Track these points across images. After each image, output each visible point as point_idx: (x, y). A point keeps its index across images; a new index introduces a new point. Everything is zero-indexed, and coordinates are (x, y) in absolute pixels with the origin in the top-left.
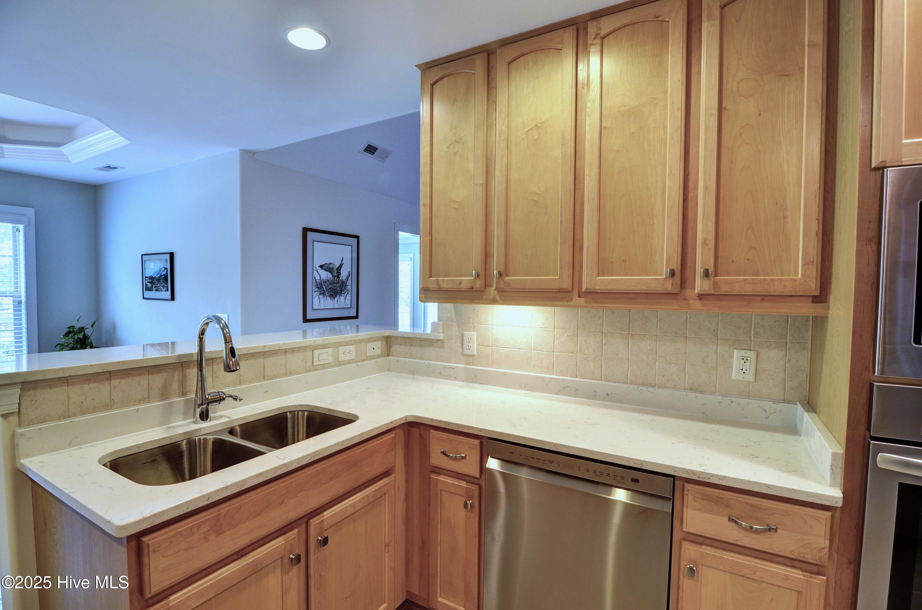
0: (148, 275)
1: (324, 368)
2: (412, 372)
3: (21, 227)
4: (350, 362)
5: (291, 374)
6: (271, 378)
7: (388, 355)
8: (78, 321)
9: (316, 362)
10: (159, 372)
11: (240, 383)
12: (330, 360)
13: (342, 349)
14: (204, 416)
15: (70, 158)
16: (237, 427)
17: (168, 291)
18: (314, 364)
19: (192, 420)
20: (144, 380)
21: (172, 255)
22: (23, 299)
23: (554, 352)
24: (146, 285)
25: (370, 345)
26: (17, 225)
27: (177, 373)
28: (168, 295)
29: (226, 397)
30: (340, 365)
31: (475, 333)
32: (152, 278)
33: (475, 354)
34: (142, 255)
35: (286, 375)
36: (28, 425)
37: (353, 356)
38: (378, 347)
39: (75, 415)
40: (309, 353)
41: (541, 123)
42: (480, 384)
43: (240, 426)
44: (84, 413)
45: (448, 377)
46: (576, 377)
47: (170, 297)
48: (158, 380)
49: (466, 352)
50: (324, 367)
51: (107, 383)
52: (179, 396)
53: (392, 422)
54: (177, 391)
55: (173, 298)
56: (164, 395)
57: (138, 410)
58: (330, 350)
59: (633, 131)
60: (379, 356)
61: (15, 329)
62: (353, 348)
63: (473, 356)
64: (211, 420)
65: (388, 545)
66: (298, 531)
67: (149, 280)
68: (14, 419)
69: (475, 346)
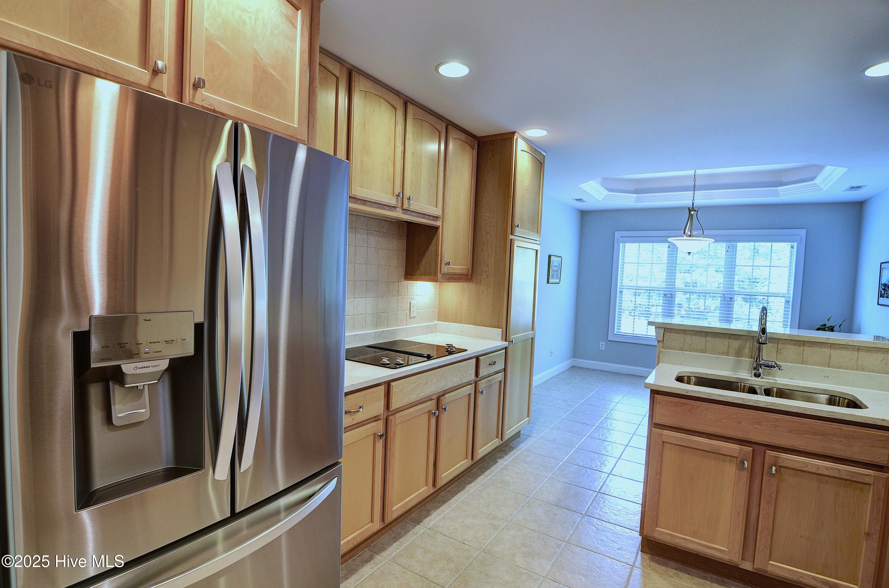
0: (883, 283)
3: (795, 244)
6: (838, 368)
10: (736, 339)
11: (802, 364)
14: (757, 375)
16: (775, 389)
19: (750, 375)
20: (726, 341)
22: (791, 299)
24: (881, 292)
26: (793, 243)
27: (749, 343)
29: (777, 366)
32: (885, 285)
34: (881, 264)
35: (857, 370)
36: (666, 349)
39: (686, 350)
43: (778, 389)
44: (691, 351)
48: (736, 344)
51: (704, 338)
52: (749, 358)
54: (747, 354)
56: (738, 354)
57: (718, 358)
64: (762, 378)
65: (868, 534)
66: (753, 450)
67: (884, 288)
68: (661, 344)
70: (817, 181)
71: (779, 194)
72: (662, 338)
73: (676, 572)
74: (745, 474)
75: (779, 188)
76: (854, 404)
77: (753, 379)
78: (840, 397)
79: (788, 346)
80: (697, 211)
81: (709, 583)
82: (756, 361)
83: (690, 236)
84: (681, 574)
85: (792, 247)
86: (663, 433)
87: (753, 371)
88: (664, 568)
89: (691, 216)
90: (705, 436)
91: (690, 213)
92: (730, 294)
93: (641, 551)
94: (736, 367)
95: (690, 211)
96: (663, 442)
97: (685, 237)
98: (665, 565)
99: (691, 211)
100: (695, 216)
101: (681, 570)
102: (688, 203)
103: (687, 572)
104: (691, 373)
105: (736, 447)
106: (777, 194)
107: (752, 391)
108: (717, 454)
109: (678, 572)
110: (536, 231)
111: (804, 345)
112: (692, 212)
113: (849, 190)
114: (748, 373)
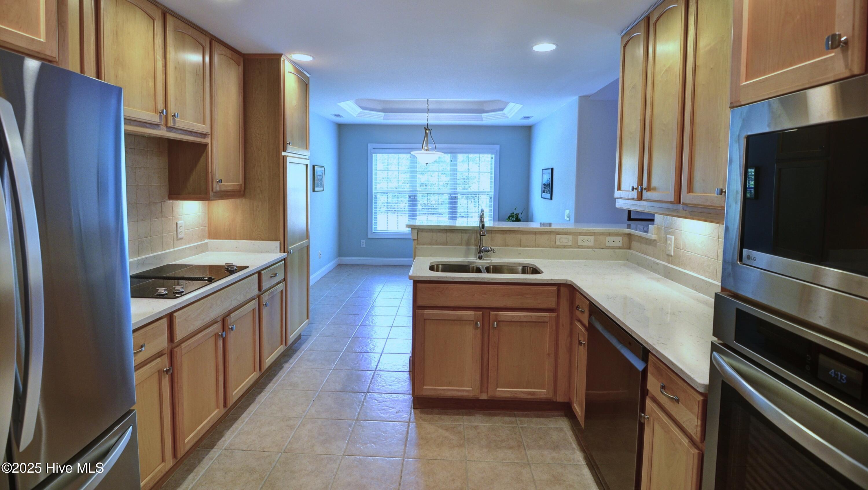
0: (543, 183)
1: (565, 248)
2: (639, 264)
3: (494, 156)
4: (588, 247)
5: (539, 247)
6: (525, 247)
7: (630, 248)
9: (558, 243)
10: (466, 233)
11: (506, 246)
12: (570, 243)
13: (581, 237)
14: (480, 258)
15: (508, 115)
16: (492, 267)
17: (549, 193)
18: (557, 244)
19: (476, 258)
20: (460, 235)
21: (552, 170)
22: (493, 196)
23: (717, 260)
24: (543, 189)
25: (610, 239)
26: (492, 155)
27: (474, 235)
28: (548, 196)
29: (492, 250)
30: (579, 247)
31: (673, 237)
32: (545, 185)
33: (673, 255)
34: (542, 170)
35: (535, 247)
36: (419, 245)
37: (591, 244)
38: (618, 241)
39: (434, 245)
40: (553, 237)
41: (668, 68)
42: (671, 280)
43: (494, 266)
44: (437, 245)
45: (655, 271)
47: (550, 198)
48: (466, 236)
49: (668, 252)
50: (565, 247)
51: (446, 234)
52: (474, 246)
53: (552, 279)
54: (473, 243)
55: (551, 199)
56: (468, 244)
57: (455, 248)
58: (570, 237)
59: (712, 67)
60: (620, 248)
62: (592, 238)
63: (672, 256)
64: (483, 260)
65: (548, 355)
66: (483, 313)
67: (544, 186)
68: (416, 241)
69: (673, 248)
70: (505, 111)
72: (416, 237)
74: (479, 332)
75: (483, 115)
76: (536, 271)
77: (478, 261)
78: (528, 267)
79: (497, 235)
80: (431, 130)
81: (461, 416)
82: (479, 248)
83: (427, 150)
85: (492, 158)
86: (425, 312)
87: (478, 256)
88: (431, 416)
89: (426, 134)
90: (452, 309)
91: (426, 132)
92: (454, 194)
93: (413, 409)
94: (467, 255)
95: (426, 130)
96: (425, 319)
97: (423, 151)
98: (432, 413)
99: (427, 130)
100: (429, 135)
101: (442, 414)
102: (424, 122)
104: (438, 262)
105: (472, 313)
106: (482, 119)
107: (478, 270)
108: (460, 321)
110: (305, 147)
111: (506, 233)
112: (427, 131)
113: (523, 119)
114: (475, 257)
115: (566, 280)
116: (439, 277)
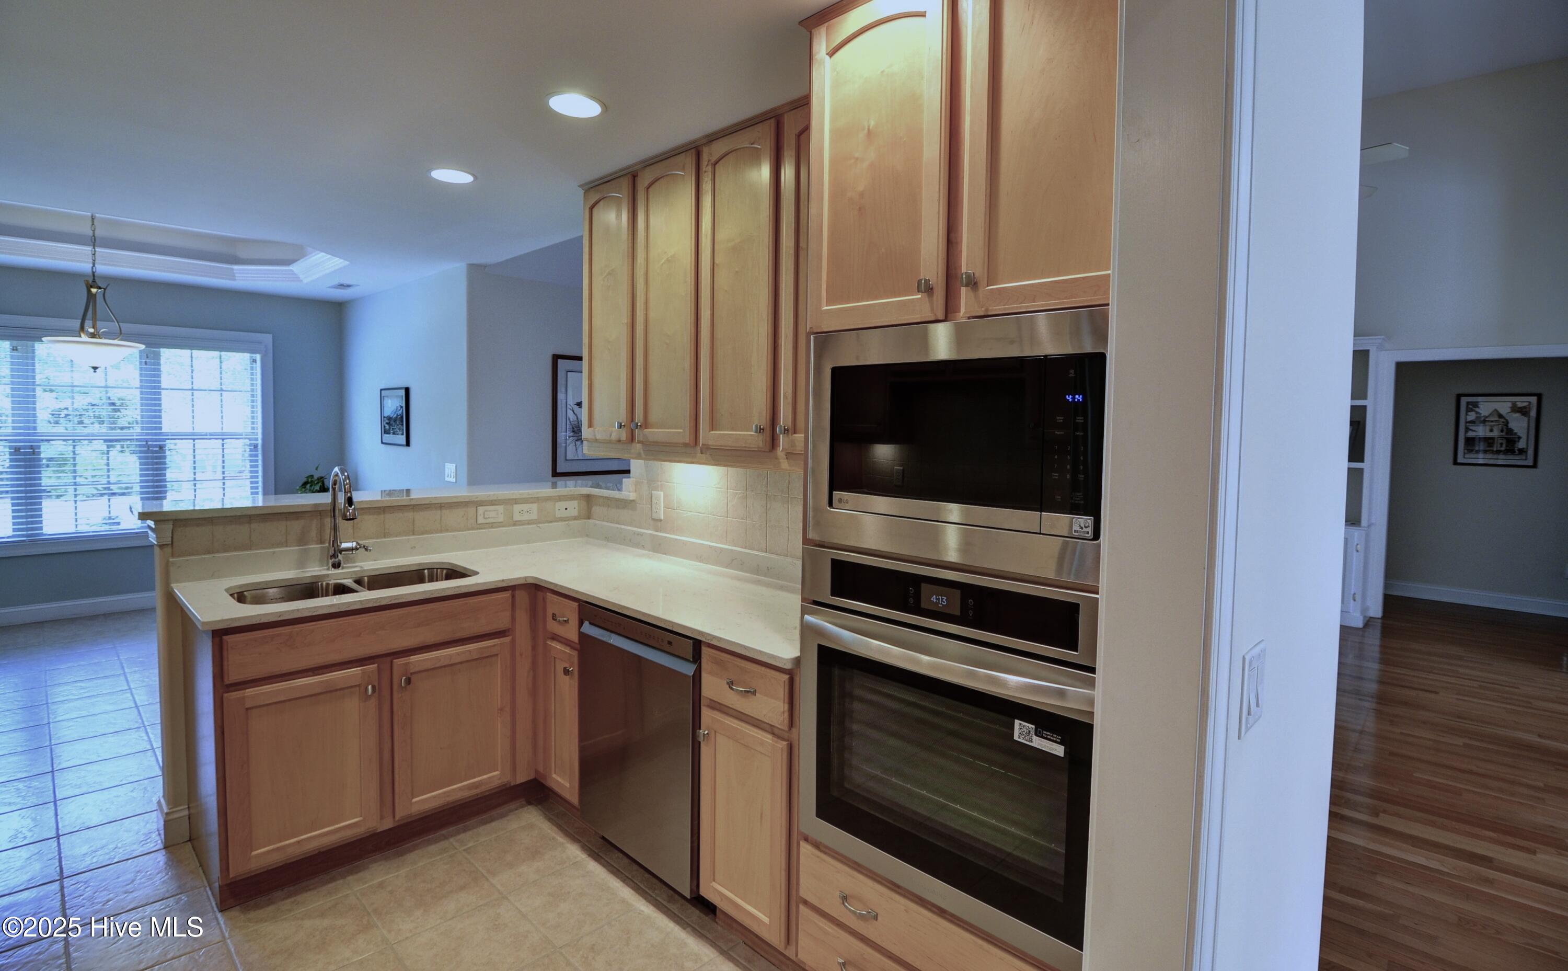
0: (386, 415)
1: (492, 527)
2: (607, 539)
3: (258, 357)
4: (529, 522)
5: (447, 531)
6: (422, 534)
7: (589, 518)
8: (317, 469)
9: (481, 520)
10: (297, 519)
11: (385, 537)
12: (501, 519)
13: (517, 508)
14: (336, 566)
15: (301, 276)
16: (366, 578)
17: (403, 434)
18: (479, 522)
19: (326, 568)
20: (281, 525)
21: (407, 390)
22: (260, 442)
23: (727, 517)
24: (384, 427)
25: (562, 505)
26: (254, 355)
27: (314, 521)
28: (402, 439)
29: (361, 547)
30: (515, 525)
31: (662, 493)
32: (389, 418)
33: (662, 518)
34: (381, 390)
35: (441, 531)
36: (179, 556)
37: (534, 516)
38: (573, 508)
39: (218, 552)
40: (471, 511)
41: (671, 258)
42: (663, 554)
43: (369, 577)
44: (226, 551)
45: (637, 545)
46: (746, 548)
47: (404, 442)
48: (295, 526)
49: (655, 516)
50: (492, 525)
51: (247, 525)
52: (317, 544)
53: (503, 580)
54: (314, 539)
55: (408, 444)
56: (302, 540)
57: (274, 552)
58: (500, 508)
60: (575, 518)
61: (252, 477)
62: (534, 507)
63: (661, 520)
64: (343, 568)
65: (501, 710)
66: (378, 666)
67: (388, 421)
68: (168, 550)
69: (662, 509)
70: (297, 267)
71: (235, 276)
72: (170, 539)
73: (292, 899)
74: (373, 702)
75: (236, 267)
76: (453, 573)
77: (330, 572)
78: (437, 569)
79: (366, 517)
80: (105, 289)
81: (341, 881)
82: (333, 546)
83: (93, 336)
84: (299, 898)
85: (254, 361)
86: (246, 695)
87: (331, 562)
88: (271, 908)
89: (91, 297)
90: (310, 673)
91: (89, 292)
92: (156, 440)
93: (221, 911)
94: (301, 563)
95: (89, 287)
96: (247, 709)
97: (84, 338)
98: (270, 903)
99: (91, 287)
100: (100, 300)
101: (296, 893)
102: (85, 266)
103: (307, 889)
104: (241, 586)
105: (355, 671)
106: (233, 278)
107: (341, 589)
108: (332, 691)
109: (295, 898)
111: (384, 512)
112: (94, 290)
113: (337, 288)
114: (322, 566)
115: (526, 578)
116: (281, 614)
